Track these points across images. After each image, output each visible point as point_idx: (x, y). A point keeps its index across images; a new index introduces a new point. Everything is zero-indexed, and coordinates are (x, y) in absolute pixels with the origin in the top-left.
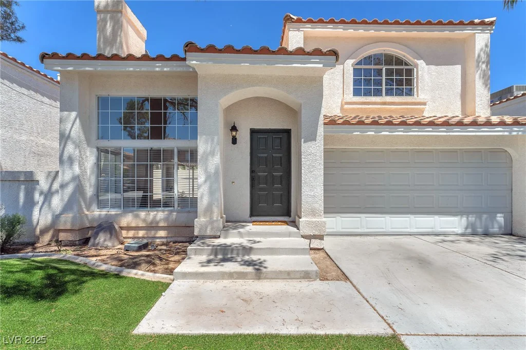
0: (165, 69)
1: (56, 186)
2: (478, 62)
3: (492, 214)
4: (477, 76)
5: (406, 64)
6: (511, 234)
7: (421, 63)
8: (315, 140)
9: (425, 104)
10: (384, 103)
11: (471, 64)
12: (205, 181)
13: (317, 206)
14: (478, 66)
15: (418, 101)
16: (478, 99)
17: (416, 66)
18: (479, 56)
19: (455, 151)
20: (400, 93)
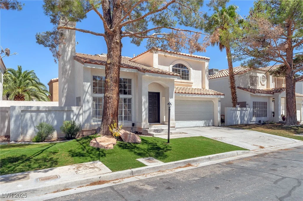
0: (127, 71)
1: (81, 112)
2: (206, 71)
3: (210, 120)
4: (206, 76)
5: (187, 69)
6: (214, 126)
7: (191, 69)
8: (173, 98)
9: (192, 83)
10: (181, 82)
11: (204, 72)
12: (145, 110)
13: (173, 118)
14: (206, 73)
15: (191, 82)
16: (206, 83)
17: (190, 70)
18: (206, 70)
19: (201, 101)
20: (185, 79)
